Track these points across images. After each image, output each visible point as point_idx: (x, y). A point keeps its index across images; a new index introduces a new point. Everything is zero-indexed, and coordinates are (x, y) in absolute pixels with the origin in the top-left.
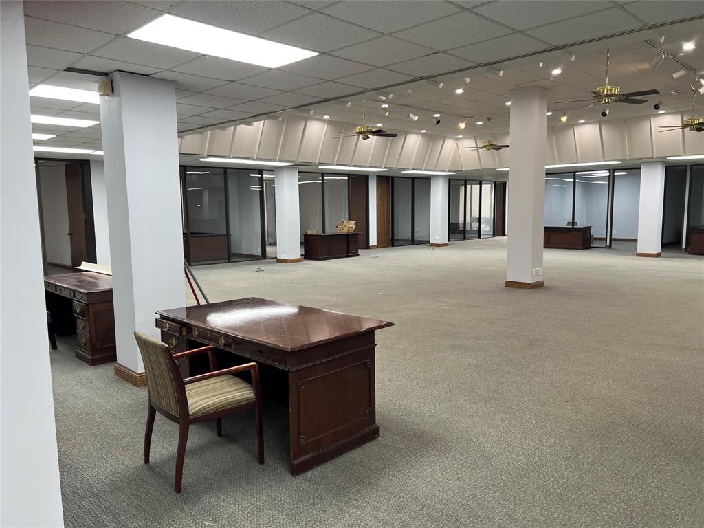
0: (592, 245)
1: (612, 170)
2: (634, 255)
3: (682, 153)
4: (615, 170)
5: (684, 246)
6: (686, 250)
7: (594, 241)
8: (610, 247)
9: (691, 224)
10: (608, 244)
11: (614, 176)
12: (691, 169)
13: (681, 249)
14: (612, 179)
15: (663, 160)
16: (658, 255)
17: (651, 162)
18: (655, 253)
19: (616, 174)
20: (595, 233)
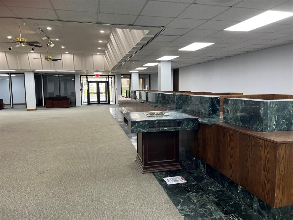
0: (4, 107)
1: (10, 74)
2: (25, 110)
3: (42, 69)
4: (11, 74)
5: (44, 105)
6: (45, 107)
7: (5, 105)
8: (13, 107)
9: (45, 97)
10: (12, 106)
11: (11, 76)
12: (43, 75)
13: (43, 106)
14: (10, 78)
15: (33, 71)
16: (36, 110)
17: (29, 71)
18: (34, 109)
19: (11, 75)
20: (5, 102)
